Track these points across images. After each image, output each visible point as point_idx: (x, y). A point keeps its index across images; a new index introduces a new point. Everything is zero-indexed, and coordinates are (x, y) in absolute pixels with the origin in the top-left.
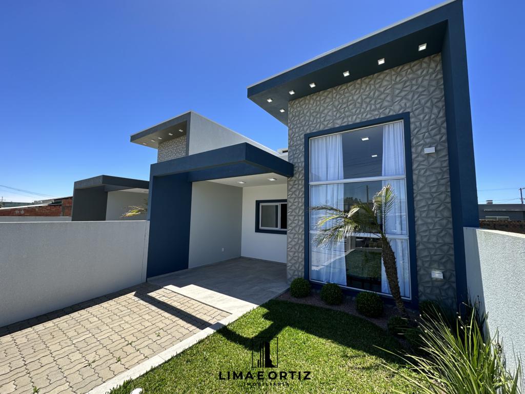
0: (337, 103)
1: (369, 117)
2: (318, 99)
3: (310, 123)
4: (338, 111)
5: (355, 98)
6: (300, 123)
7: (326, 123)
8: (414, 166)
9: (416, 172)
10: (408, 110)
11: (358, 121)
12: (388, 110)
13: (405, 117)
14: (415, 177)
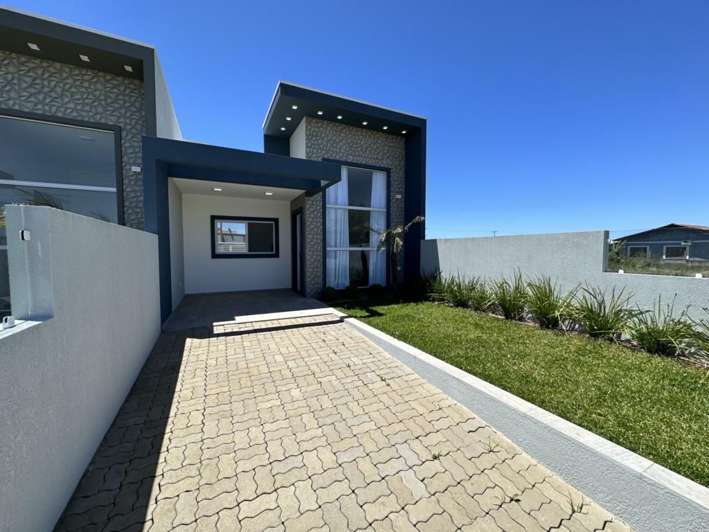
0: (349, 141)
1: (370, 162)
2: (335, 128)
3: (328, 149)
4: (350, 147)
5: (362, 143)
6: (318, 144)
8: (391, 205)
9: (391, 208)
10: (390, 167)
11: (363, 163)
12: (380, 162)
13: (388, 171)
14: (391, 211)
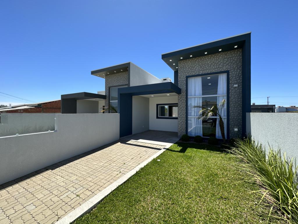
1: (214, 71)
2: (192, 61)
3: (189, 71)
4: (201, 67)
5: (208, 62)
6: (184, 71)
7: (195, 72)
8: (230, 91)
9: (231, 93)
10: (229, 70)
11: (209, 72)
12: (221, 69)
13: (227, 72)
14: (230, 95)
